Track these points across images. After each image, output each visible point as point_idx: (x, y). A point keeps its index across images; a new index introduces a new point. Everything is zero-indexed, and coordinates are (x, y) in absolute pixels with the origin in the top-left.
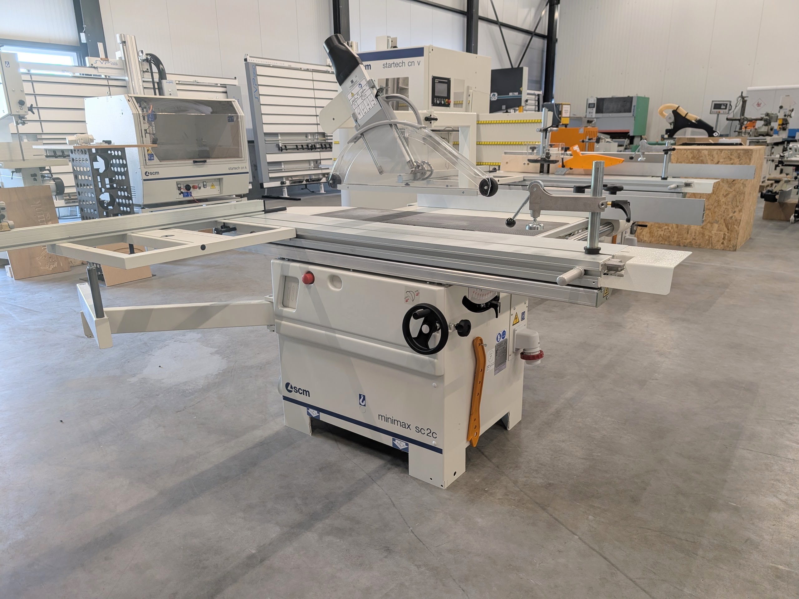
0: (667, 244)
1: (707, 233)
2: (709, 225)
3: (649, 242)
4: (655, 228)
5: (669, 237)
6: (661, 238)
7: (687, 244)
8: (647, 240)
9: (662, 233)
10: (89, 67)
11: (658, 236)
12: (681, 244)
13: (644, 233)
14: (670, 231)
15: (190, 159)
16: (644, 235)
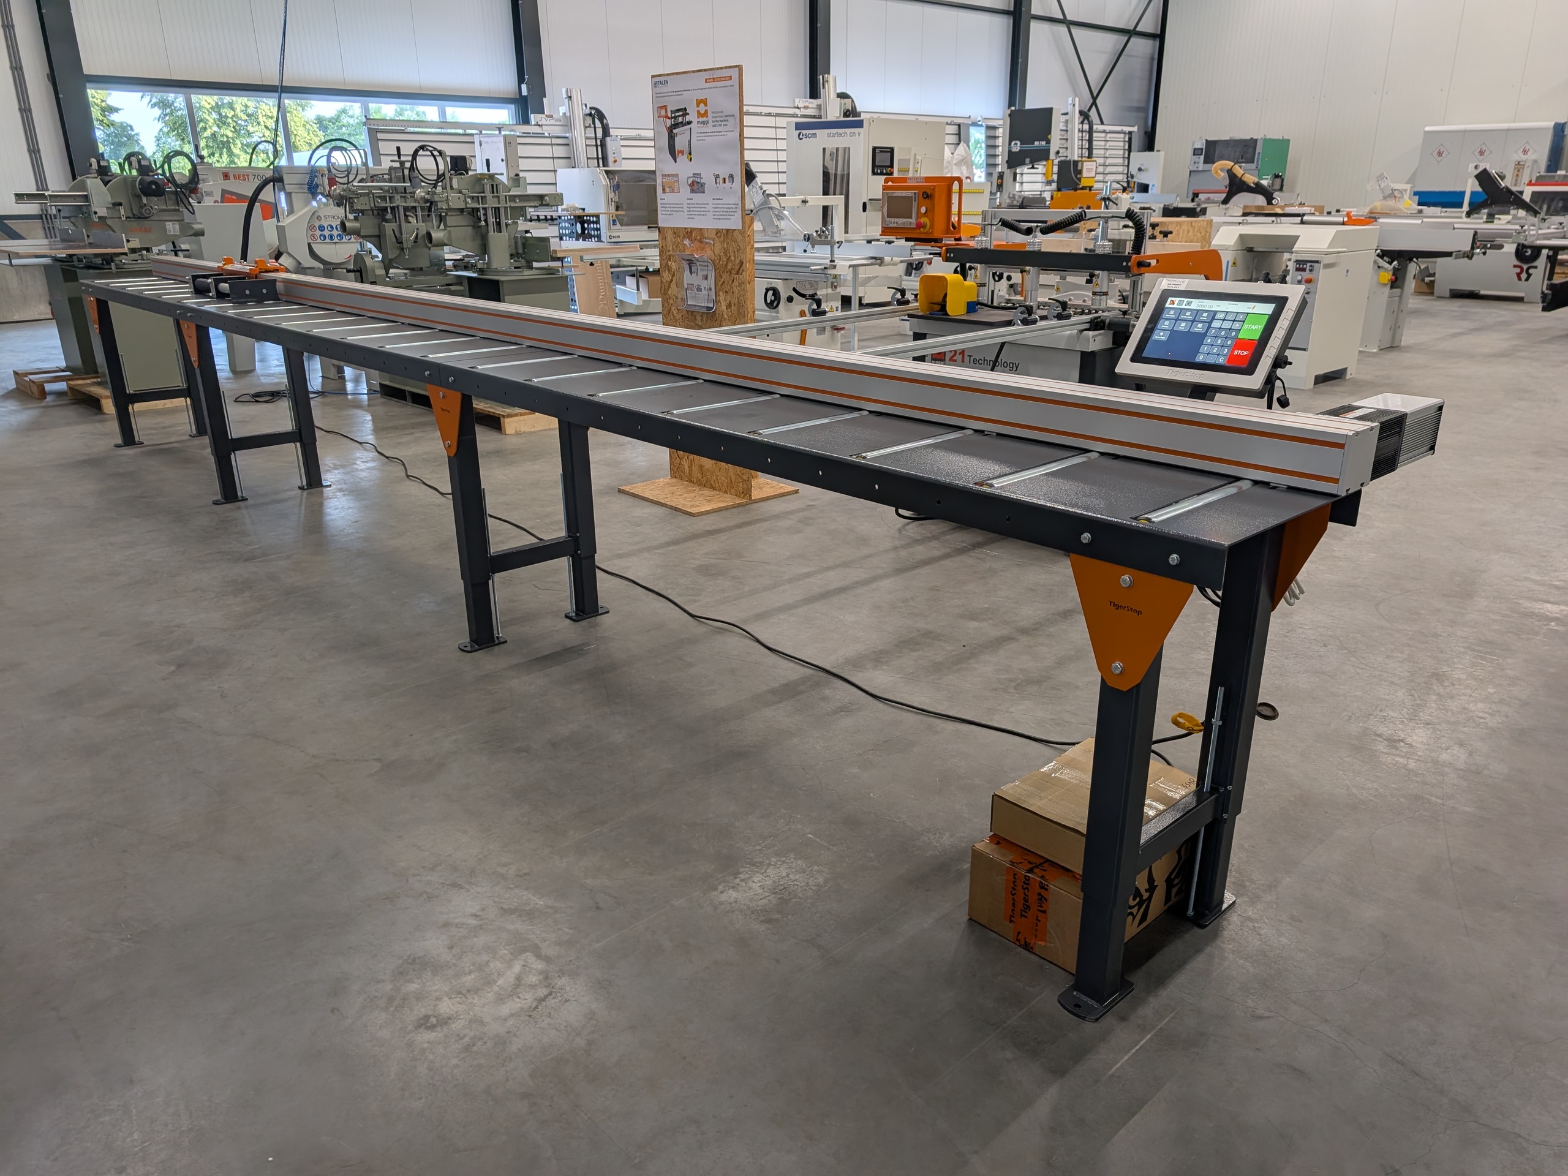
10: (535, 125)
15: (646, 224)
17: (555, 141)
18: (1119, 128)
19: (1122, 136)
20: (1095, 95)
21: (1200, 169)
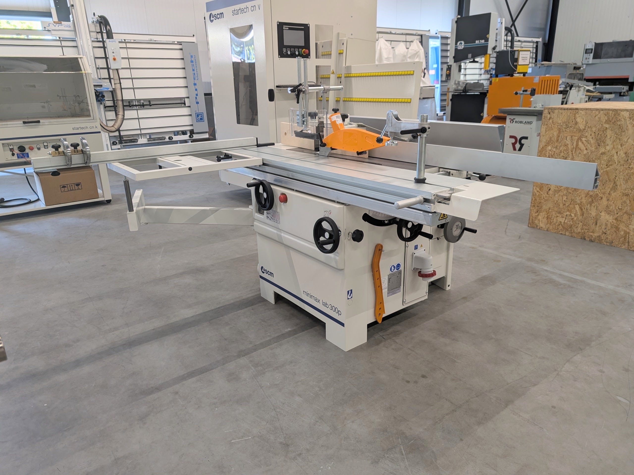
0: (568, 236)
1: (622, 227)
2: (626, 217)
3: (545, 230)
4: (554, 213)
5: (571, 227)
6: (561, 226)
7: (595, 239)
8: (544, 227)
9: (563, 220)
11: (557, 224)
12: (586, 238)
13: (540, 217)
14: (572, 219)
16: (541, 220)
17: (64, 44)
18: (530, 39)
19: (532, 44)
20: (514, 19)
21: (590, 62)
